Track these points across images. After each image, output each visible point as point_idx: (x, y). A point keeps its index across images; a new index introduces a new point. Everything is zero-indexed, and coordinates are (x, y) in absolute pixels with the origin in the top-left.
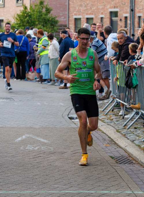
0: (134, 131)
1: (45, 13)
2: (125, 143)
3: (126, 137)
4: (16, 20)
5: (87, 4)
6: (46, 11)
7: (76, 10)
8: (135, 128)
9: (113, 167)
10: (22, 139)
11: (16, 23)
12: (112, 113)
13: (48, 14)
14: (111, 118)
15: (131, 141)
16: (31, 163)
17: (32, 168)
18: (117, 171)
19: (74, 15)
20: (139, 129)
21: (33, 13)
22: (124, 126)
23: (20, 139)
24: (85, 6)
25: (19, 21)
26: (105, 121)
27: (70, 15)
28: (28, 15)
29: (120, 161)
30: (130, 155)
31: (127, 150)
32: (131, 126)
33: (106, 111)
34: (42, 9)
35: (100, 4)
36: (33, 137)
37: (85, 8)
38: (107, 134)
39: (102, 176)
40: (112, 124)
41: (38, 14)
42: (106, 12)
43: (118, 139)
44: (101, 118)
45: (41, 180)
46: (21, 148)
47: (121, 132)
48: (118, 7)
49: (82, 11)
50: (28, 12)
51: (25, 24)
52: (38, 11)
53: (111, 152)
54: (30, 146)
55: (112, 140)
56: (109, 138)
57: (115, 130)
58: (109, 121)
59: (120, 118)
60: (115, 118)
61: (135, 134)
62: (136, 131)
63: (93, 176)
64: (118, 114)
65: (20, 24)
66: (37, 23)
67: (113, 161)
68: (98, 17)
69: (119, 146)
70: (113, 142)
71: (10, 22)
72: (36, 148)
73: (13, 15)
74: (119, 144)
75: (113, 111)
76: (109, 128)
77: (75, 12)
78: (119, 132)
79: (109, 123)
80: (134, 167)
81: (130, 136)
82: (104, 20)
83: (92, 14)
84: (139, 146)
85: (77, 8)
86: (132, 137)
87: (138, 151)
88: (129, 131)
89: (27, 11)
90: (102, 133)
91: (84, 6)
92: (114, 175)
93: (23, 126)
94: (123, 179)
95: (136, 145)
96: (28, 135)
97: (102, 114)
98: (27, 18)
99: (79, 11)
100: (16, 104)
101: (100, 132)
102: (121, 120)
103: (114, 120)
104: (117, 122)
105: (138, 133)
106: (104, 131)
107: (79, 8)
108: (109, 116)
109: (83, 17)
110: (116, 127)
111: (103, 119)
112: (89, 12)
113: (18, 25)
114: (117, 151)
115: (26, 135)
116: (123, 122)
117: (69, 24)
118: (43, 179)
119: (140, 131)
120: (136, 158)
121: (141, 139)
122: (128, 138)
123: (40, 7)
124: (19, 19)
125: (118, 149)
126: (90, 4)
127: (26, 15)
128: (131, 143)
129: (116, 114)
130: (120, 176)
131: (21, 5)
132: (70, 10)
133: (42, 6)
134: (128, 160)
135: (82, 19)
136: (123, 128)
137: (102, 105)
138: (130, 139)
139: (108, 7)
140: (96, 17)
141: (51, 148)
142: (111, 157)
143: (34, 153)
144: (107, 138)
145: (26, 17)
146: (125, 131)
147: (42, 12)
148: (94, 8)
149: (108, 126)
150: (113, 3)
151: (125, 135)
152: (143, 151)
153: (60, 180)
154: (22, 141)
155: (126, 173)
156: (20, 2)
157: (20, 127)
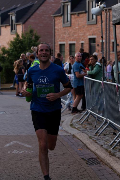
0: (103, 138)
1: (34, 40)
2: (95, 147)
3: (97, 143)
4: (10, 46)
5: (70, 32)
6: (35, 38)
7: (61, 37)
8: (105, 135)
9: (83, 167)
10: (10, 145)
11: (10, 48)
12: (87, 123)
13: (37, 41)
14: (86, 127)
15: (100, 145)
16: (16, 164)
17: (16, 168)
18: (87, 170)
19: (59, 41)
20: (108, 135)
21: (24, 40)
22: (96, 133)
23: (8, 145)
24: (69, 34)
25: (12, 47)
26: (80, 130)
27: (56, 41)
28: (20, 42)
29: (90, 162)
30: (98, 157)
31: (96, 153)
32: (101, 133)
33: (82, 121)
34: (32, 37)
35: (80, 31)
36: (20, 143)
37: (68, 36)
38: (81, 140)
39: (74, 174)
40: (86, 132)
41: (29, 41)
42: (86, 39)
43: (89, 144)
44: (77, 127)
45: (22, 178)
46: (9, 152)
47: (93, 138)
48: (96, 34)
49: (65, 38)
50: (20, 40)
51: (17, 49)
52: (28, 38)
53: (83, 155)
54: (16, 150)
55: (85, 145)
56: (82, 144)
57: (88, 137)
58: (83, 129)
59: (93, 127)
60: (89, 127)
61: (104, 140)
62: (105, 137)
63: (66, 174)
64: (91, 124)
65: (13, 49)
66: (28, 48)
67: (84, 162)
68: (79, 43)
69: (90, 150)
70: (86, 147)
71: (5, 48)
72: (21, 152)
73: (8, 42)
74: (90, 148)
75: (87, 121)
76: (83, 135)
77: (60, 39)
78: (91, 138)
79: (83, 131)
80: (101, 167)
81: (100, 141)
82: (85, 45)
83: (74, 40)
84: (106, 150)
85: (62, 36)
86: (102, 142)
87: (105, 154)
88: (99, 137)
89: (19, 38)
90: (78, 140)
91: (67, 33)
92: (84, 174)
93: (12, 134)
94: (90, 176)
95: (104, 149)
96: (15, 142)
97: (78, 124)
98: (20, 44)
99: (63, 38)
100: (7, 116)
101: (76, 138)
102: (94, 129)
103: (88, 128)
104: (90, 130)
105: (107, 139)
106: (79, 138)
107: (63, 35)
108: (83, 125)
109: (67, 43)
110: (89, 134)
111: (79, 127)
112: (72, 39)
113: (11, 51)
114: (89, 154)
115: (13, 142)
116: (95, 130)
117: (55, 49)
118: (24, 177)
119: (108, 137)
120: (103, 159)
121: (108, 143)
122: (98, 143)
123: (30, 35)
124: (12, 45)
125: (89, 153)
126: (72, 32)
127: (18, 42)
128: (100, 147)
129: (90, 124)
130: (88, 174)
131: (15, 33)
132: (56, 37)
133: (32, 34)
134: (96, 161)
135: (66, 45)
136: (95, 135)
137: (79, 116)
138: (99, 144)
139: (88, 34)
140: (78, 43)
141: (34, 152)
142: (83, 159)
143: (19, 156)
144: (81, 143)
145: (18, 43)
146: (96, 137)
147: (32, 39)
148: (76, 35)
149: (82, 133)
150: (91, 31)
151: (96, 141)
152: (109, 154)
153: (38, 178)
154: (10, 146)
155: (94, 172)
156: (14, 31)
157: (9, 135)
